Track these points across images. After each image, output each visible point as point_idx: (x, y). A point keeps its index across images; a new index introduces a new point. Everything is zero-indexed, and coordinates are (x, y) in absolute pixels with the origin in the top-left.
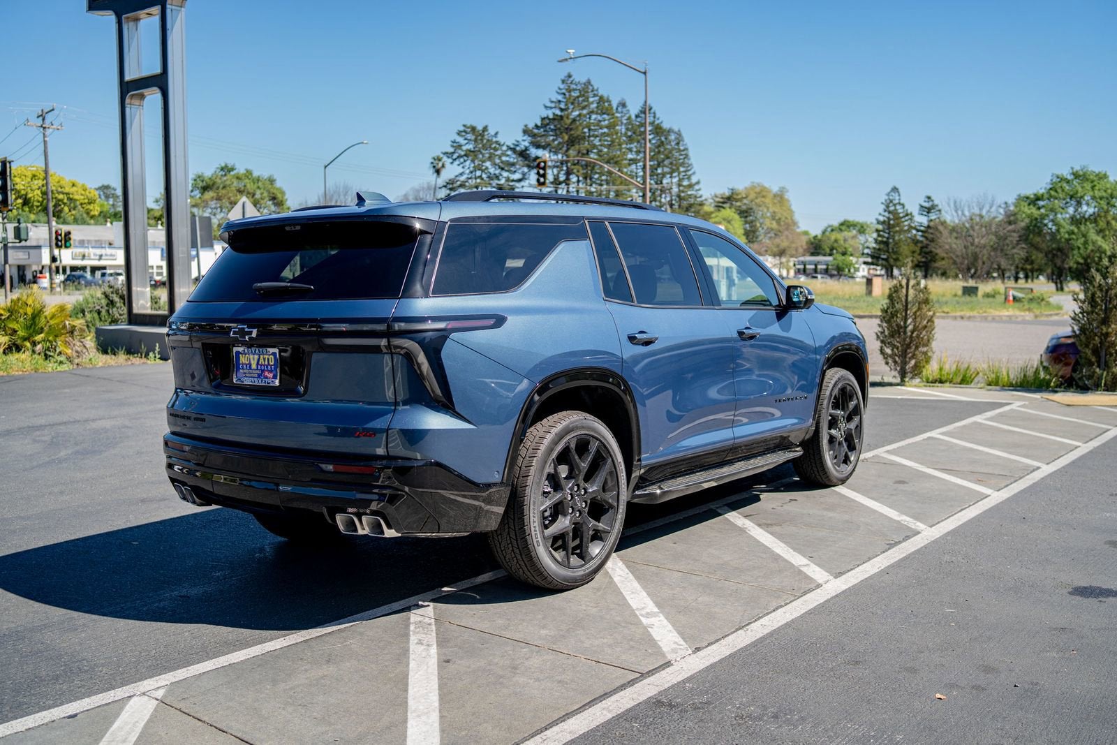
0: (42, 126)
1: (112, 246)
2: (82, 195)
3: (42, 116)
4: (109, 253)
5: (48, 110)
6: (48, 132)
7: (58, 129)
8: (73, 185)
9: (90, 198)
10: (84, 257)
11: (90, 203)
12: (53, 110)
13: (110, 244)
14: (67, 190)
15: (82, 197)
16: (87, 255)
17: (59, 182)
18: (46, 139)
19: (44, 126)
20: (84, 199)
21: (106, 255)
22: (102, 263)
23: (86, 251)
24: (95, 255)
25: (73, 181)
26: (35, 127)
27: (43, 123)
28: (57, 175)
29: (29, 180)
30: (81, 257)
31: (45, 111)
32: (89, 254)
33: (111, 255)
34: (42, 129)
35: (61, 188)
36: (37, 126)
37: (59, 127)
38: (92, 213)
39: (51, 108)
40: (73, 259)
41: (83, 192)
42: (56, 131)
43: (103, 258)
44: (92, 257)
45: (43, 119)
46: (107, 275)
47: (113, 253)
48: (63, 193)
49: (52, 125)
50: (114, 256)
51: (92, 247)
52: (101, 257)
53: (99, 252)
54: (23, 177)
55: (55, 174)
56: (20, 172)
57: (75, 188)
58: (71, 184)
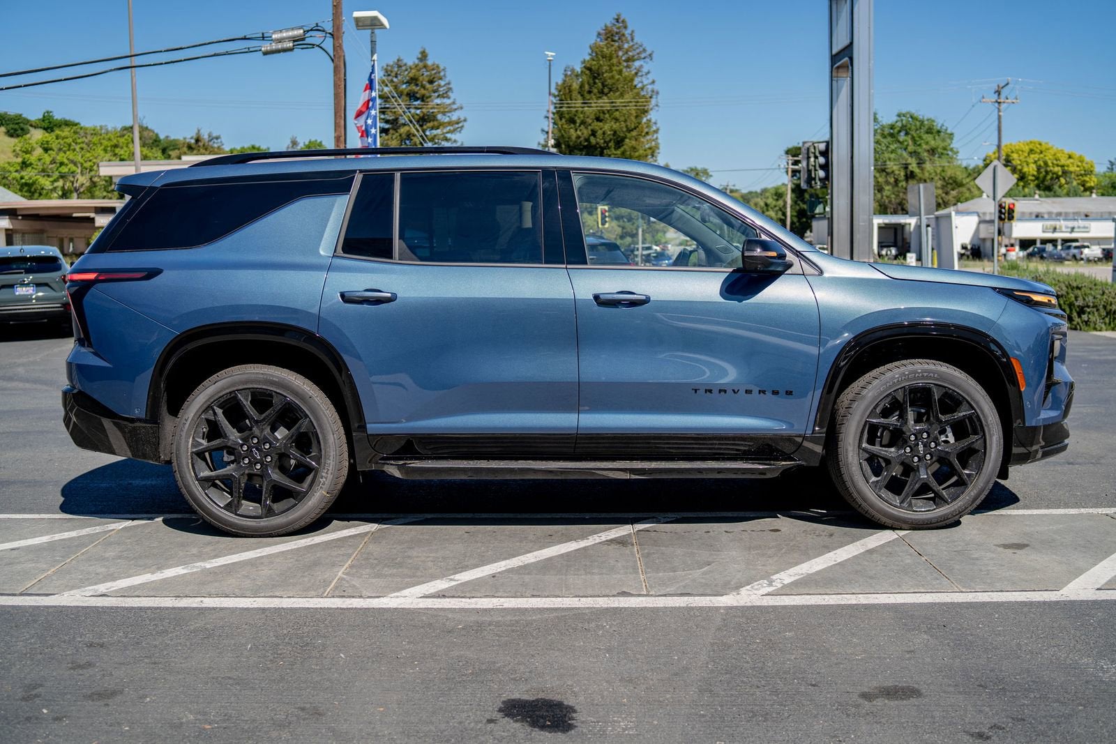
0: (997, 102)
1: (1088, 218)
2: (1078, 166)
3: (998, 93)
4: (1082, 226)
5: (1003, 85)
6: (1003, 106)
7: (1013, 103)
8: (1070, 157)
9: (1086, 168)
10: (1055, 230)
11: (1086, 175)
12: (1007, 84)
13: (1087, 216)
14: (1063, 162)
15: (1078, 169)
16: (1058, 227)
17: (1055, 155)
18: (1001, 114)
19: (999, 101)
20: (1081, 170)
21: (1079, 227)
22: (1074, 235)
23: (1057, 224)
24: (1067, 227)
25: (1070, 153)
26: (990, 103)
27: (999, 98)
28: (1054, 148)
29: (1026, 155)
30: (1051, 230)
31: (1001, 86)
32: (1061, 227)
33: (1084, 227)
34: (996, 105)
35: (1057, 160)
36: (992, 102)
37: (1014, 101)
38: (1088, 185)
39: (1006, 83)
40: (1044, 232)
41: (1080, 164)
42: (1012, 105)
43: (1075, 230)
44: (1064, 229)
45: (999, 94)
46: (1072, 248)
47: (1086, 225)
48: (1058, 165)
49: (1007, 99)
50: (1087, 228)
51: (1063, 220)
52: (1072, 230)
53: (1071, 224)
54: (1020, 153)
55: (1052, 148)
56: (1017, 147)
57: (1071, 160)
58: (1067, 156)
